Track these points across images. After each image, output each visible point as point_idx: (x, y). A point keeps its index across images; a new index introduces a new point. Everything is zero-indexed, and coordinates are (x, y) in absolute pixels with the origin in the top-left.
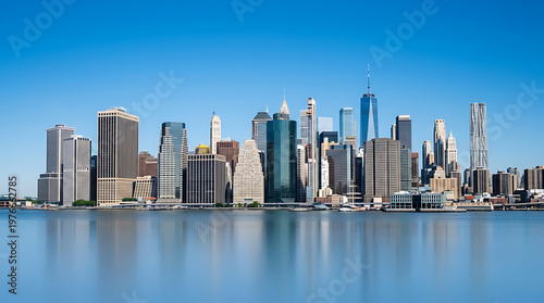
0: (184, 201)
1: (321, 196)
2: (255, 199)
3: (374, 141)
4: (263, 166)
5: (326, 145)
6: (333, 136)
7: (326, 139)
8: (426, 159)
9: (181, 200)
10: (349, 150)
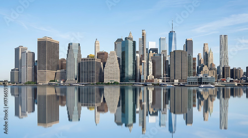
0: (79, 81)
1: (148, 79)
2: (115, 80)
3: (174, 51)
4: (119, 64)
5: (151, 54)
6: (155, 50)
7: (151, 51)
8: (200, 62)
9: (77, 81)
10: (162, 56)
